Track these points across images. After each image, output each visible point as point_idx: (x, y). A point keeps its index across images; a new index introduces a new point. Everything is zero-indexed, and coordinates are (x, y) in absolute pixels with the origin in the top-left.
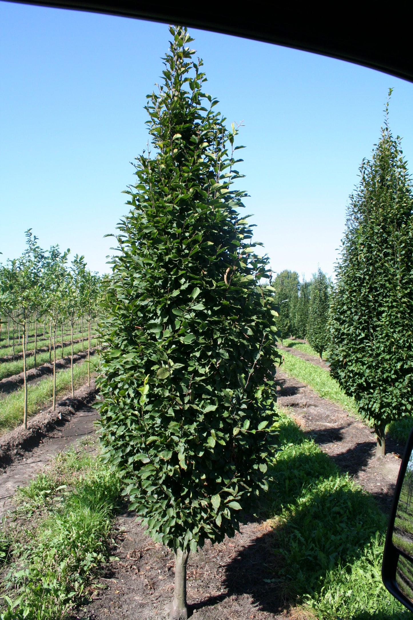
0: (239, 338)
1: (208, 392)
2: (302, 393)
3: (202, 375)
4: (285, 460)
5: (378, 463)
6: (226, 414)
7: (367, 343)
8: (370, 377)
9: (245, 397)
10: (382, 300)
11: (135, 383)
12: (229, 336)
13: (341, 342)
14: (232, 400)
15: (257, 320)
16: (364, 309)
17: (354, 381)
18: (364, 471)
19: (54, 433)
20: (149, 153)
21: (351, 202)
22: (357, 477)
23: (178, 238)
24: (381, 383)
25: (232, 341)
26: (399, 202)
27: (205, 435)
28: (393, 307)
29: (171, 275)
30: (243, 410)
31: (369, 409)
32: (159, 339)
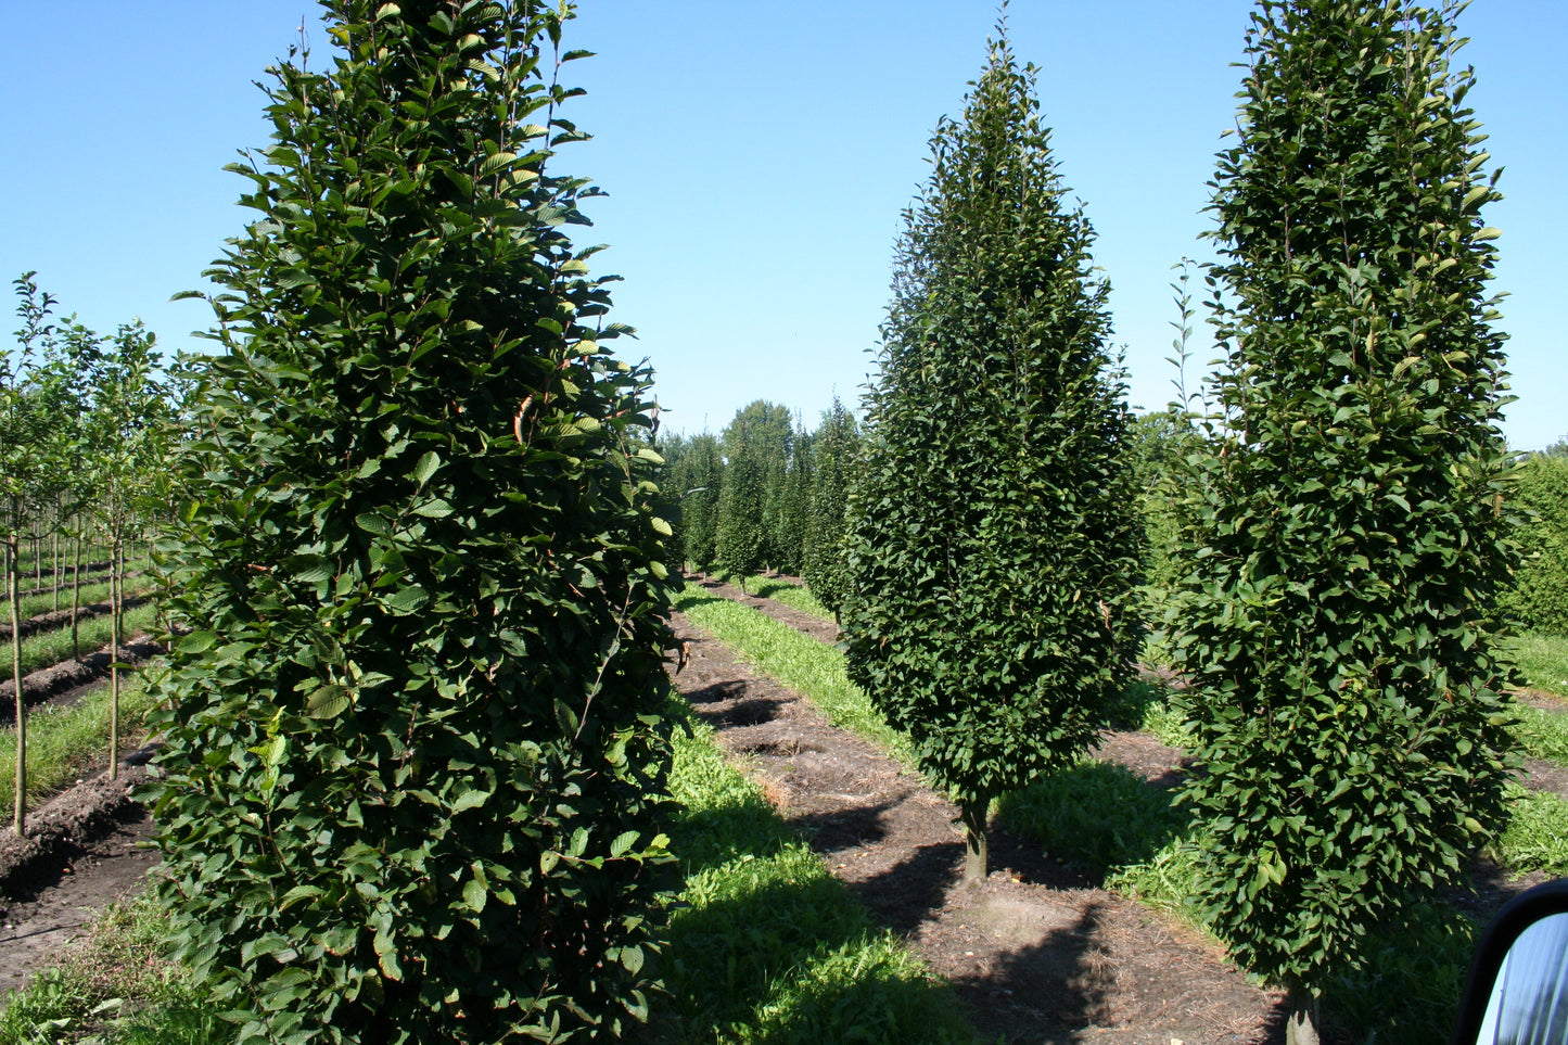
0: (556, 598)
1: (466, 753)
2: (788, 716)
3: (447, 704)
4: (730, 901)
5: (970, 897)
6: (519, 814)
7: (941, 594)
8: (949, 682)
9: (576, 763)
10: (980, 484)
11: (253, 730)
12: (525, 590)
13: (875, 591)
14: (538, 774)
15: (611, 546)
16: (934, 505)
17: (907, 693)
18: (935, 919)
19: (109, 842)
20: (305, 55)
21: (907, 228)
22: (917, 938)
23: (384, 309)
24: (975, 696)
25: (536, 605)
26: (1026, 233)
27: (457, 876)
28: (1007, 501)
29: (358, 415)
30: (571, 801)
31: (946, 764)
32: (324, 601)
